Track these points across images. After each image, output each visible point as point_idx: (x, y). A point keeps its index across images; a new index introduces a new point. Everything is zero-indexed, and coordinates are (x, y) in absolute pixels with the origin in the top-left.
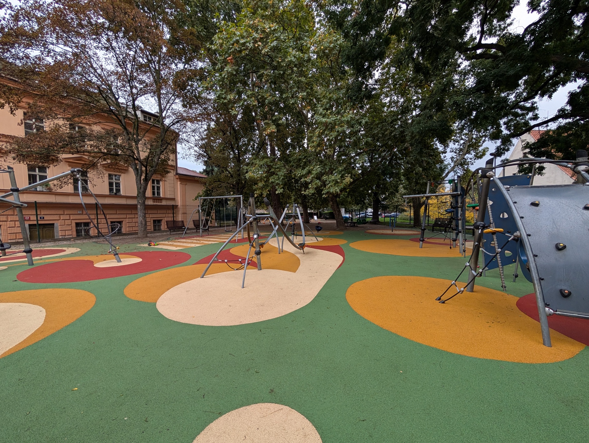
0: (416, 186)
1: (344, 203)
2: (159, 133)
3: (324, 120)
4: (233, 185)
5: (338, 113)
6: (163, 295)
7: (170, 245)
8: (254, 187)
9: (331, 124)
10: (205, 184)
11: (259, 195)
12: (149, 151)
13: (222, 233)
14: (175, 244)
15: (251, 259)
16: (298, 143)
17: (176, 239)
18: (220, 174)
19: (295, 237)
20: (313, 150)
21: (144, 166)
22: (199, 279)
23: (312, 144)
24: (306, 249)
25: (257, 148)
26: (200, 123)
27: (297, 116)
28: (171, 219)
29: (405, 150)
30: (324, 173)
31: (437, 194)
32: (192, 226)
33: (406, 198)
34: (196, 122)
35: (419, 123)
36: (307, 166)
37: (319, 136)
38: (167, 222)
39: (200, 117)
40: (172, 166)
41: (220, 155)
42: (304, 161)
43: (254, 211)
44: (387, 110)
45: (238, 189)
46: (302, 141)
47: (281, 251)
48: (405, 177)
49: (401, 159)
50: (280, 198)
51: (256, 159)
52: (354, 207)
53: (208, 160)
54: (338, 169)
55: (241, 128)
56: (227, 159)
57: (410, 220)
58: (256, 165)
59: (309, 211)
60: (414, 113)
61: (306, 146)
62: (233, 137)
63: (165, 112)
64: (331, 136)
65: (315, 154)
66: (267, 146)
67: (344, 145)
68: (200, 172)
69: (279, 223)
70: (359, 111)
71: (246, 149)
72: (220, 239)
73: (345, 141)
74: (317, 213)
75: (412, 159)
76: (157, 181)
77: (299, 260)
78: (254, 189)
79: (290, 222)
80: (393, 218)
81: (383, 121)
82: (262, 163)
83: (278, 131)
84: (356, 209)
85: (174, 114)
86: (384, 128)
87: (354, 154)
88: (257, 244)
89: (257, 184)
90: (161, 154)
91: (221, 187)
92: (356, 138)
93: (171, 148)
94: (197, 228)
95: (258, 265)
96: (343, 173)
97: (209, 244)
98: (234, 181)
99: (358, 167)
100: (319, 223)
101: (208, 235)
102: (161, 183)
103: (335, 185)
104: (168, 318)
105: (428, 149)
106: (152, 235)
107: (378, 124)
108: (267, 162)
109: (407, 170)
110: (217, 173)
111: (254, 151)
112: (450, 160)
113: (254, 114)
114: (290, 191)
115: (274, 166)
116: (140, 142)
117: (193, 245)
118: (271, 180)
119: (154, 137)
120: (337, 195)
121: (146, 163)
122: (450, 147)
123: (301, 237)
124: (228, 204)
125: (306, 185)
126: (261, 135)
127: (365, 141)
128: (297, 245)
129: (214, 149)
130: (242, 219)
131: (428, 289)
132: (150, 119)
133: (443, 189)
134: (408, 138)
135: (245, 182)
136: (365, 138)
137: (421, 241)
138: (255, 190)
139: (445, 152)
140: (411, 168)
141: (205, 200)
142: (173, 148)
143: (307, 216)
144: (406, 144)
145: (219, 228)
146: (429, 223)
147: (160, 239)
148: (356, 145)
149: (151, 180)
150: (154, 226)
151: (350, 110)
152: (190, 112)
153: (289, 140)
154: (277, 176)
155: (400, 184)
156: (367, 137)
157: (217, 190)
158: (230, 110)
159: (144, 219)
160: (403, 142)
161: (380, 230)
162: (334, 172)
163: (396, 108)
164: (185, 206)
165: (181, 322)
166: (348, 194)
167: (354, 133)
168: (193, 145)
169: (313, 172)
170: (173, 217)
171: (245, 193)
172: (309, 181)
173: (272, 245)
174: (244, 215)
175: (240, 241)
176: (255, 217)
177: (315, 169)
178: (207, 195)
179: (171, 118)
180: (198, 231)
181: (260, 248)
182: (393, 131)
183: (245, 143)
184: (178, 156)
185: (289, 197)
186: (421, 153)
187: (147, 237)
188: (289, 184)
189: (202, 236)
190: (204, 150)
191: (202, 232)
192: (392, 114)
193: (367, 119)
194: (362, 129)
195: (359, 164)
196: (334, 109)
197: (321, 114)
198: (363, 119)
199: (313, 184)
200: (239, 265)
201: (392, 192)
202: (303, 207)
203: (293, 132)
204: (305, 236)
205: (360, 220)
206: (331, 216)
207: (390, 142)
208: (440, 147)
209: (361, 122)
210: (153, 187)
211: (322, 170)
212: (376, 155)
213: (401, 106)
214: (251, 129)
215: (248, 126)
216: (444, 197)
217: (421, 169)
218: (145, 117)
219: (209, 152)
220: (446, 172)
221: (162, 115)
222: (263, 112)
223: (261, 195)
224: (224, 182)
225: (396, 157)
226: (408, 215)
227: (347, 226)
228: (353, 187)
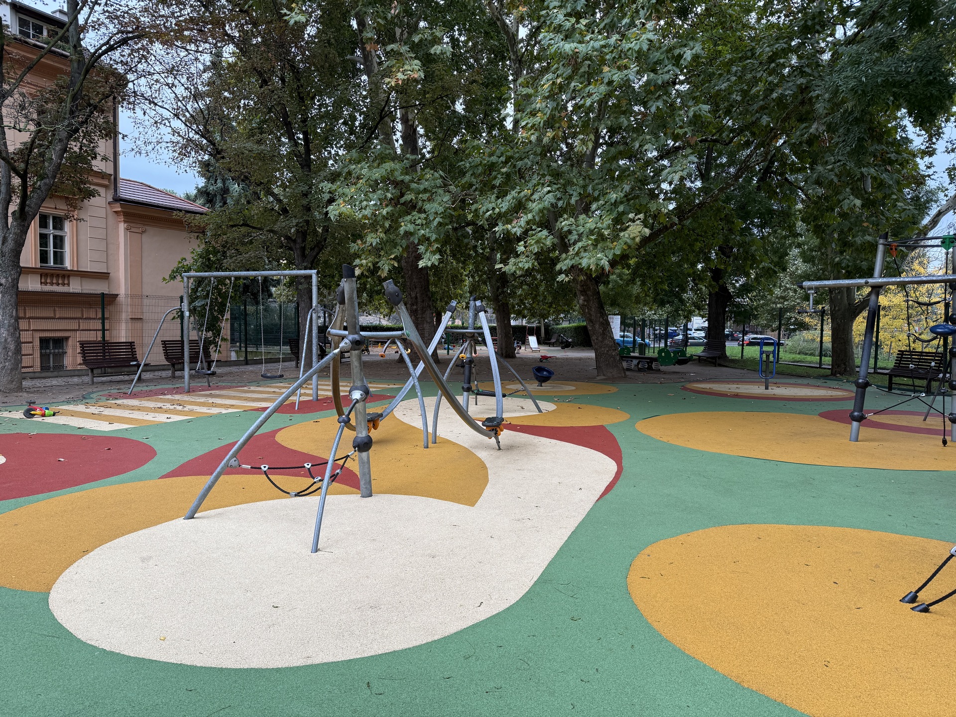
0: (841, 253)
1: (620, 300)
2: (65, 73)
3: (568, 47)
4: (288, 238)
5: (611, 28)
6: (71, 569)
7: (93, 416)
8: (354, 247)
9: (590, 59)
10: (203, 232)
11: (369, 270)
12: (32, 127)
13: (251, 382)
14: (107, 412)
15: (341, 462)
16: (486, 115)
17: (110, 396)
18: (249, 202)
19: (472, 398)
20: (533, 138)
21: (18, 174)
22: (181, 522)
23: (532, 121)
24: (506, 435)
25: (362, 126)
26: (193, 47)
27: (487, 33)
28: (92, 336)
29: (810, 142)
30: (564, 210)
31: (904, 278)
32: (158, 357)
33: (810, 289)
34: (179, 44)
35: (856, 62)
36: (513, 188)
37: (552, 96)
38: (83, 344)
39: (192, 29)
40: (102, 175)
41: (249, 145)
42: (504, 170)
43: (355, 318)
44: (759, 20)
45: (303, 249)
46: (499, 111)
47: (432, 440)
48: (808, 224)
49: (799, 170)
50: (428, 281)
51: (359, 162)
52: (650, 314)
53: (213, 161)
54: (607, 197)
55: (314, 65)
56: (271, 158)
57: (821, 355)
58: (358, 178)
59: (513, 323)
60: (840, 32)
61: (509, 124)
62: (291, 92)
63: (86, 10)
64: (590, 95)
65: (539, 150)
66: (393, 121)
67: (626, 123)
68: (188, 197)
69: (426, 355)
70: (673, 21)
71: (330, 130)
72: (246, 399)
73: (629, 112)
74: (539, 328)
75: (832, 170)
76: (55, 218)
77: (483, 467)
78: (352, 251)
79: (458, 352)
80: (771, 349)
81: (745, 54)
82: (377, 174)
83: (429, 77)
84: (656, 317)
85: (112, 17)
86: (749, 76)
87: (655, 153)
88: (360, 417)
89: (361, 237)
90: (70, 136)
91: (251, 242)
92: (665, 102)
93: (101, 121)
94: (173, 365)
95: (362, 483)
96: (621, 208)
97: (211, 416)
98: (291, 226)
99: (666, 193)
100: (544, 358)
101: (209, 387)
102: (67, 226)
103: (595, 246)
104: (83, 639)
105: (880, 142)
106: (38, 383)
107: (731, 62)
108: (392, 171)
109: (816, 203)
110: (237, 202)
111: (352, 137)
112: (946, 175)
113: (354, 23)
114: (458, 261)
115: (414, 185)
116: (9, 101)
117: (162, 418)
118: (405, 226)
119: (48, 84)
120: (601, 276)
121: (22, 165)
122: (945, 137)
123: (492, 401)
124: (270, 295)
125: (508, 245)
126: (374, 89)
127: (691, 114)
128: (480, 423)
129: (233, 127)
130: (315, 341)
131: (877, 566)
132: (39, 30)
133: (920, 263)
134: (820, 107)
135: (326, 229)
136: (690, 103)
137: (854, 419)
138: (357, 256)
139: (930, 152)
140: (827, 199)
141: (200, 281)
142: (107, 122)
143: (506, 335)
144: (815, 126)
145: (243, 368)
146: (879, 364)
147: (63, 398)
148: (665, 126)
149: (37, 217)
150: (44, 357)
151: (648, 18)
152: (162, 13)
153: (459, 107)
154: (423, 216)
155: (790, 245)
156: (697, 100)
157: (239, 252)
158: (285, 11)
159: (12, 335)
160: (805, 118)
161: (728, 382)
162: (594, 206)
163: (786, 16)
164: (137, 297)
165: (126, 653)
166: (635, 274)
167: (658, 87)
168: (166, 114)
169: (531, 205)
170: (103, 330)
171: (326, 262)
172: (518, 231)
173: (405, 420)
174: (323, 330)
175: (306, 407)
176: (356, 337)
177: (536, 196)
178: (208, 266)
179: (103, 30)
180: (178, 373)
181: (369, 430)
182: (777, 85)
183: (327, 112)
184: (123, 145)
185: (456, 280)
186: (858, 153)
187: (20, 389)
188: (458, 240)
189: (189, 391)
190: (201, 128)
191: (192, 377)
192: (774, 33)
193: (698, 48)
194: (682, 78)
195: (670, 183)
196: (598, 16)
197: (558, 29)
198: (685, 46)
199: (531, 241)
200: (305, 482)
201: (769, 269)
202: (496, 311)
203: (474, 81)
204: (504, 396)
205: (668, 353)
206: (582, 338)
207: (765, 120)
208: (916, 137)
209: (680, 56)
210: (43, 238)
211: (559, 199)
212: (720, 155)
213: (799, 12)
214: (345, 69)
215: (338, 60)
216: (924, 288)
217: (858, 202)
218: (22, 23)
219: (217, 137)
220: (933, 211)
221: (76, 18)
222: (385, 18)
223: (374, 270)
224: (260, 229)
225: (783, 164)
226: (813, 340)
227: (628, 370)
228: (648, 254)
